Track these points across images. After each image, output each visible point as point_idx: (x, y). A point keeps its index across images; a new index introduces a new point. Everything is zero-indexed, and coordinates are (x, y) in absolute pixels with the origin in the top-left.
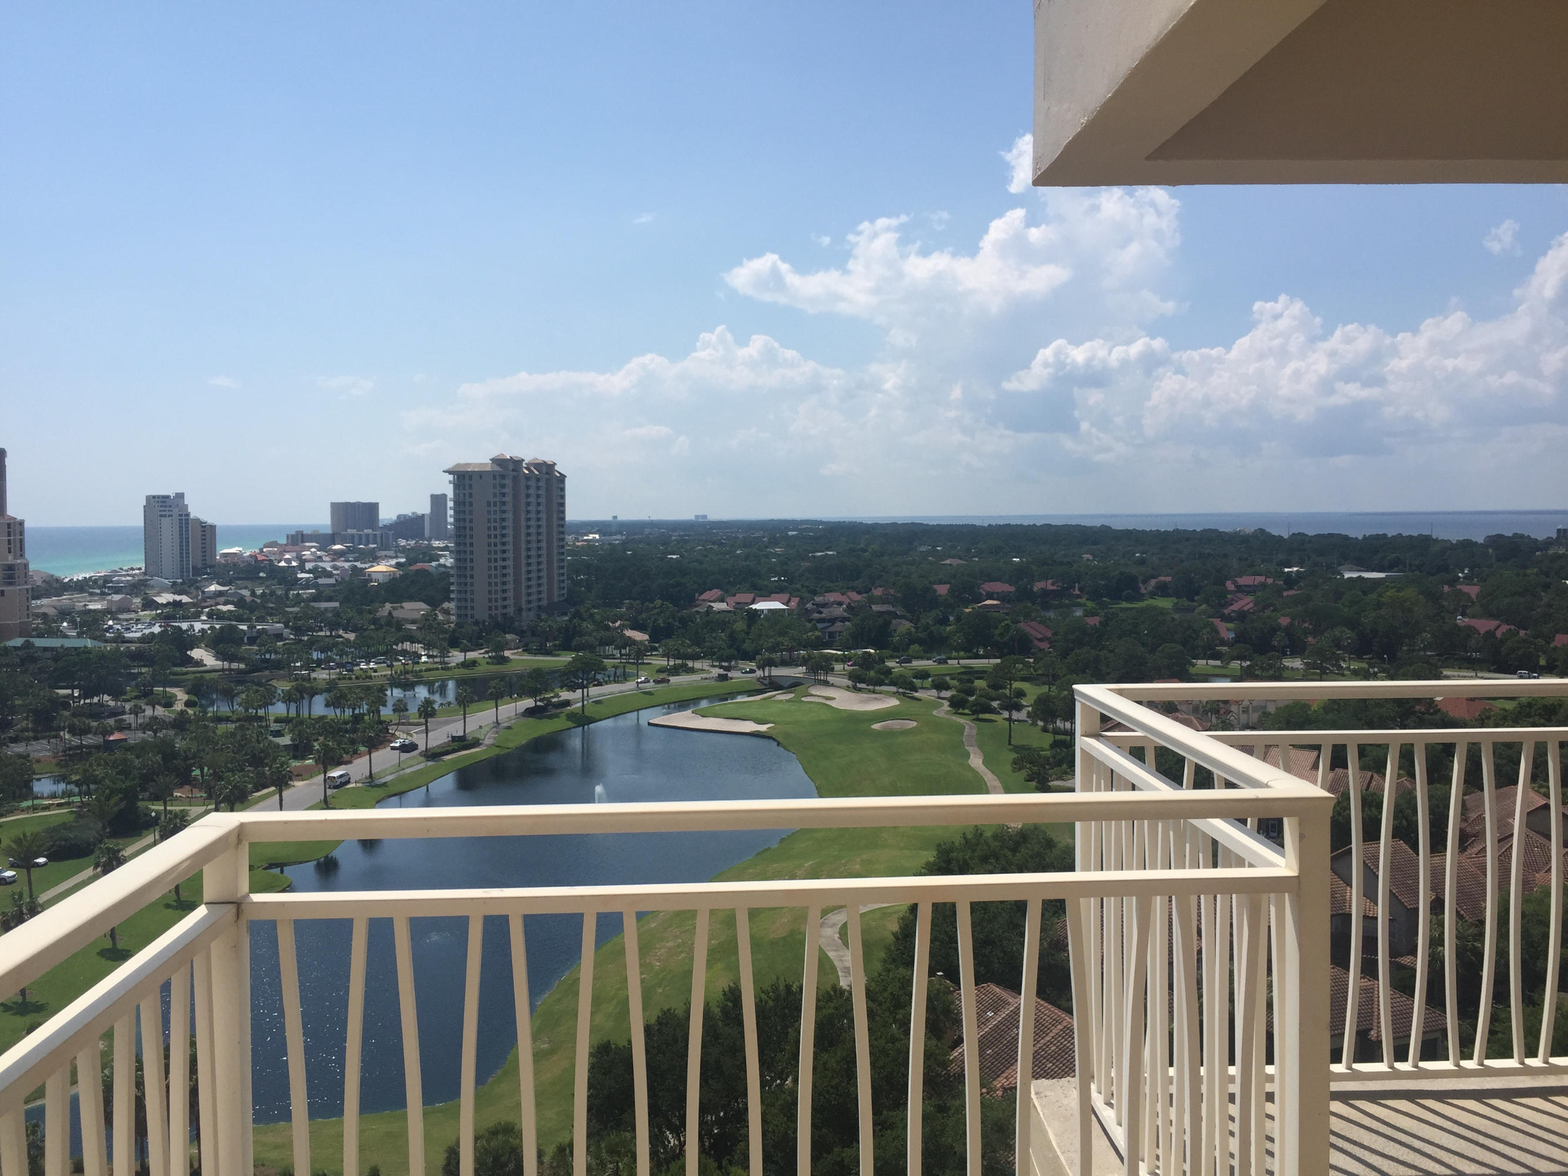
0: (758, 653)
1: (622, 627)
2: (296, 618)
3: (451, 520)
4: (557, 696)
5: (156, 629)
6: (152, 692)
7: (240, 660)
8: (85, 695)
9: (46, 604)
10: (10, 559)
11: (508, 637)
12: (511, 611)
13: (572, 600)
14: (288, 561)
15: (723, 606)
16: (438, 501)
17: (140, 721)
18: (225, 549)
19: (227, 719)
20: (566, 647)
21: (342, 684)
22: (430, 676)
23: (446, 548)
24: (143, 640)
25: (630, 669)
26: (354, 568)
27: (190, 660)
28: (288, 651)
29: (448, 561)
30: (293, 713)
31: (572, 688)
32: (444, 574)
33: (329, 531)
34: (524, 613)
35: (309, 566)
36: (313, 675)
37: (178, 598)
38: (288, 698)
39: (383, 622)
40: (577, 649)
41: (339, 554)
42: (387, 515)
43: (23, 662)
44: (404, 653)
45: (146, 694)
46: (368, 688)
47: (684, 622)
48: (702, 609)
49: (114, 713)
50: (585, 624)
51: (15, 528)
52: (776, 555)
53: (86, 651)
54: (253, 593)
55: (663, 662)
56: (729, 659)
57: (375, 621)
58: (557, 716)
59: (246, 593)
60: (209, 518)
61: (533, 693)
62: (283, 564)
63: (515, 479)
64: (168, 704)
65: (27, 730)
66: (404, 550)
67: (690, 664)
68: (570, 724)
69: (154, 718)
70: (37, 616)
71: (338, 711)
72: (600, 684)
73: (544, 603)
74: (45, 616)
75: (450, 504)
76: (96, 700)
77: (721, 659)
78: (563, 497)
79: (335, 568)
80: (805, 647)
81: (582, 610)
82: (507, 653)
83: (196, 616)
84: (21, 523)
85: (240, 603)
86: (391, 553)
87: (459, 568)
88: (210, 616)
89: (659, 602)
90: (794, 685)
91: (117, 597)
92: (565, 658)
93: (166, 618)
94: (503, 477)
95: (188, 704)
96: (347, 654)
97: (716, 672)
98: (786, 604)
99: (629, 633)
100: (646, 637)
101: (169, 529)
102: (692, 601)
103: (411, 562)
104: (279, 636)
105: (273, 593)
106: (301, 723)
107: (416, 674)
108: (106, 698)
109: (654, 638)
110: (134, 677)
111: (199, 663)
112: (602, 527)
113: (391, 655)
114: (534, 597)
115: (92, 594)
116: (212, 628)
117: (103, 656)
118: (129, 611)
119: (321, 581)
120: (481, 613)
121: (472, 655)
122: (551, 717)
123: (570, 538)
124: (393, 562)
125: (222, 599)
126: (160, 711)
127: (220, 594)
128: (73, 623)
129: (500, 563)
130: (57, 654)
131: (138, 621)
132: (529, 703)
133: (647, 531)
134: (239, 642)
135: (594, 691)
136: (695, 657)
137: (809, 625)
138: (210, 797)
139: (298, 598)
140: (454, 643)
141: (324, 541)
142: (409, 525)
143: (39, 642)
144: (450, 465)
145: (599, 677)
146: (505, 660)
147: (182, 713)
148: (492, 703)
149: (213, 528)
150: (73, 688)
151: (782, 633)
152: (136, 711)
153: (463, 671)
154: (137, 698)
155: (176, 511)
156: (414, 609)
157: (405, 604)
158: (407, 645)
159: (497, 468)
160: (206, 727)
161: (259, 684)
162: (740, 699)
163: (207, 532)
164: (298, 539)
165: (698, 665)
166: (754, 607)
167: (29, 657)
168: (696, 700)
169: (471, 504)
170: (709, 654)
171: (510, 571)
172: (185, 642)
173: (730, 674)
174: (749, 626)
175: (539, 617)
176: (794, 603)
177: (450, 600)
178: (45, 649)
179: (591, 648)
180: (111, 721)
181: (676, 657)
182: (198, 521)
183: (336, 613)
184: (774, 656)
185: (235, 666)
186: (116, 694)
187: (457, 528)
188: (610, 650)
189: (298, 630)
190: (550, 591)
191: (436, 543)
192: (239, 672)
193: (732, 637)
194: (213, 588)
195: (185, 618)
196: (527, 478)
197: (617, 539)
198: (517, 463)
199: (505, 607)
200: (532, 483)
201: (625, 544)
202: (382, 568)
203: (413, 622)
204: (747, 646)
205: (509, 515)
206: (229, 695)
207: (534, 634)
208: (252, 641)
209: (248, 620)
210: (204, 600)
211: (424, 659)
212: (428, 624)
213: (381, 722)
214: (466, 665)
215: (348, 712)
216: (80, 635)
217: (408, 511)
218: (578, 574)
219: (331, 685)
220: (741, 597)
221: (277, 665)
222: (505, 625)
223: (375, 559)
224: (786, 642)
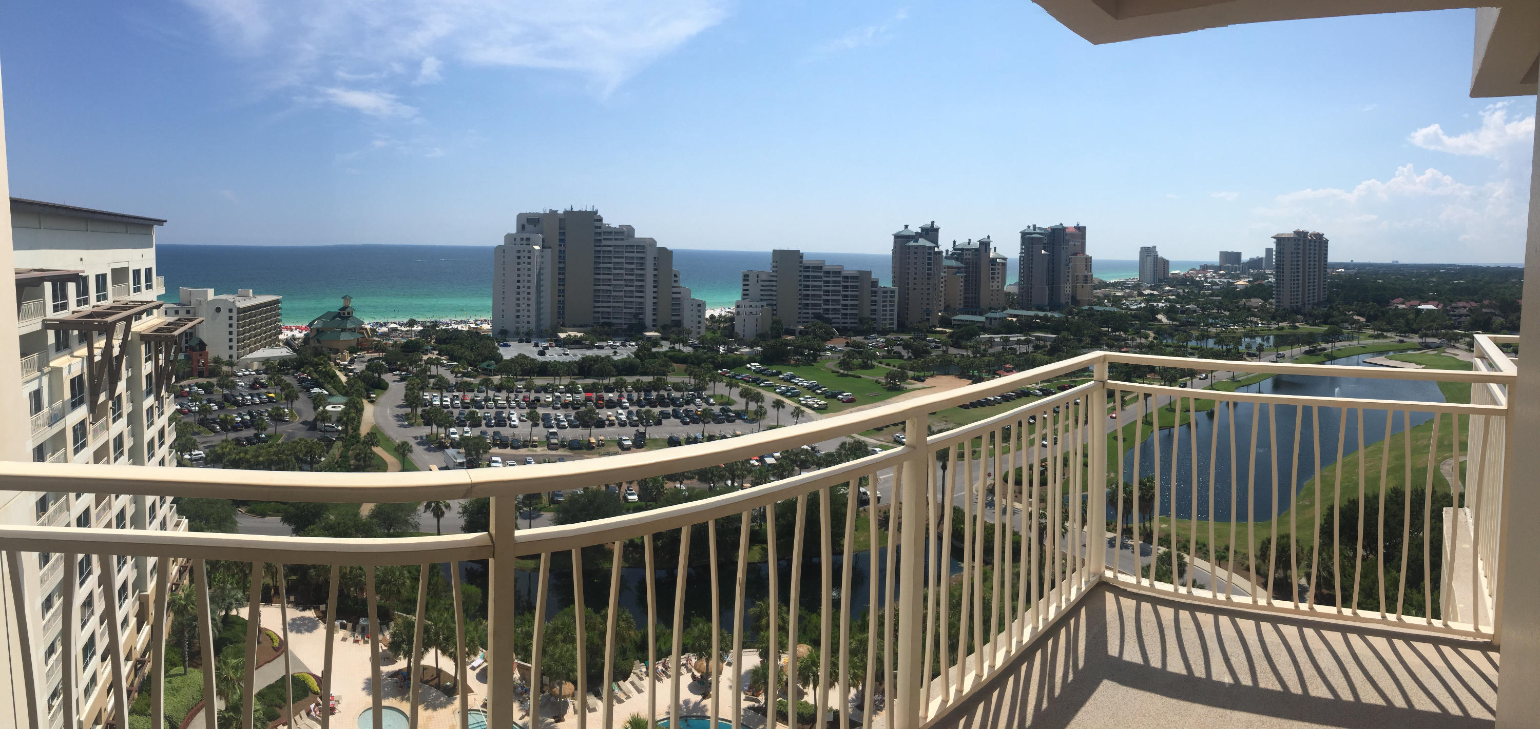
0: (1420, 330)
1: (1353, 314)
2: (1203, 304)
3: (1274, 260)
4: (1320, 345)
5: (1143, 305)
6: (1140, 332)
7: (1176, 320)
8: (1113, 331)
9: (1099, 292)
10: (1086, 273)
11: (1298, 316)
12: (1300, 304)
13: (1329, 300)
14: (1200, 277)
15: (1403, 306)
16: (1269, 251)
17: (1134, 344)
18: (1173, 271)
19: (1170, 346)
20: (1325, 323)
21: (1222, 335)
22: (1263, 333)
23: (1270, 274)
24: (1137, 309)
25: (1355, 335)
26: (1229, 282)
27: (1157, 320)
28: (1199, 318)
29: (1272, 280)
30: (1199, 346)
31: (1327, 342)
32: (1270, 286)
33: (1218, 265)
34: (1306, 306)
35: (1209, 280)
36: (1209, 330)
37: (1152, 292)
38: (1197, 339)
39: (1241, 307)
40: (1331, 324)
41: (1222, 276)
42: (1245, 258)
43: (1089, 315)
44: (1251, 322)
45: (1138, 333)
46: (1233, 337)
47: (1383, 313)
48: (1393, 307)
49: (1125, 340)
50: (1334, 312)
51: (1088, 260)
52: (1433, 282)
53: (1114, 312)
54: (1184, 292)
55: (1371, 332)
56: (1405, 332)
57: (1238, 307)
58: (1319, 355)
59: (1181, 291)
60: (1166, 257)
61: (1309, 343)
62: (1198, 279)
63: (1304, 241)
64: (1147, 338)
65: (1088, 344)
66: (1252, 275)
67: (1385, 334)
68: (1326, 359)
69: (1141, 343)
70: (1095, 297)
71: (1220, 347)
72: (1340, 341)
73: (1316, 301)
74: (1098, 297)
75: (1274, 253)
76: (1117, 333)
77: (1400, 332)
78: (1327, 250)
79: (1221, 282)
80: (1445, 328)
81: (1334, 305)
82: (1298, 324)
83: (1160, 300)
84: (1091, 258)
85: (1178, 295)
86: (1246, 276)
87: (1277, 283)
88: (1165, 300)
89: (1371, 303)
90: (1437, 347)
91: (1127, 291)
92: (1325, 328)
93: (1147, 300)
94: (1299, 240)
95: (1154, 338)
96: (1225, 321)
97: (1398, 338)
98: (1437, 306)
99: (1356, 317)
100: (1364, 320)
101: (1149, 260)
102: (1388, 303)
103: (1255, 280)
104: (1195, 311)
105: (1192, 292)
106: (1202, 350)
107: (1257, 332)
108: (1122, 333)
109: (1368, 321)
110: (1133, 325)
111: (1160, 321)
112: (1346, 266)
113: (1245, 322)
114: (1311, 298)
115: (1118, 289)
116: (1166, 306)
117: (1121, 315)
118: (1132, 297)
119: (1214, 287)
120: (1287, 305)
121: (1281, 324)
122: (1317, 355)
123: (1329, 271)
124: (1247, 280)
125: (1171, 293)
126: (1143, 340)
127: (1170, 291)
128: (1109, 300)
129: (1296, 282)
130: (1102, 313)
131: (1135, 301)
132: (1307, 348)
133: (1367, 268)
134: (1177, 313)
135: (1337, 344)
136: (1388, 331)
137: (1447, 318)
138: (1162, 379)
139: (1204, 296)
140: (1273, 318)
141: (1216, 269)
142: (1255, 263)
143: (1096, 308)
144: (1274, 235)
145: (1340, 338)
146: (1296, 327)
147: (1152, 342)
148: (1290, 347)
149: (1168, 261)
150: (1109, 328)
151: (1433, 321)
152: (1133, 339)
153: (1277, 331)
154: (1134, 334)
155: (1152, 254)
156: (1256, 302)
157: (1252, 300)
158: (1253, 319)
159: (1296, 236)
160: (1161, 349)
161: (1185, 332)
162: (1410, 352)
163: (1166, 263)
164: (1205, 268)
165: (1389, 334)
166: (1419, 307)
167: (1091, 314)
168: (1387, 352)
169: (1283, 253)
170: (1396, 330)
171: (1300, 285)
172: (1154, 311)
173: (1405, 339)
174: (1416, 317)
175: (1313, 308)
176: (1440, 306)
177: (1272, 298)
178: (1098, 311)
179: (1337, 324)
180: (1123, 343)
181: (1378, 330)
182: (1162, 258)
183: (1220, 303)
184: (1428, 332)
185: (1174, 323)
186: (1125, 331)
187: (1277, 264)
188: (1346, 325)
189: (1203, 309)
190: (1319, 295)
191: (1268, 271)
192: (1176, 326)
193: (1407, 321)
194: (1167, 288)
195: (1155, 301)
196: (1310, 241)
197: (1353, 272)
198: (1305, 233)
199: (1297, 302)
200: (1312, 243)
201: (1356, 274)
202: (1242, 282)
203: (1256, 308)
204: (1415, 326)
205: (1301, 259)
206: (1171, 336)
207: (1310, 316)
208: (1183, 312)
209: (1181, 303)
210: (1163, 293)
211: (1260, 325)
212: (1262, 309)
213: (1239, 353)
214: (1277, 329)
215: (1224, 348)
216: (1112, 306)
217: (1255, 256)
218: (1333, 288)
219: (1217, 335)
220: (1414, 302)
221: (1193, 324)
222: (1297, 311)
223: (1239, 278)
224: (1435, 325)
